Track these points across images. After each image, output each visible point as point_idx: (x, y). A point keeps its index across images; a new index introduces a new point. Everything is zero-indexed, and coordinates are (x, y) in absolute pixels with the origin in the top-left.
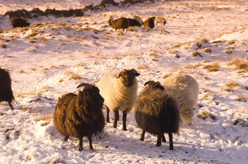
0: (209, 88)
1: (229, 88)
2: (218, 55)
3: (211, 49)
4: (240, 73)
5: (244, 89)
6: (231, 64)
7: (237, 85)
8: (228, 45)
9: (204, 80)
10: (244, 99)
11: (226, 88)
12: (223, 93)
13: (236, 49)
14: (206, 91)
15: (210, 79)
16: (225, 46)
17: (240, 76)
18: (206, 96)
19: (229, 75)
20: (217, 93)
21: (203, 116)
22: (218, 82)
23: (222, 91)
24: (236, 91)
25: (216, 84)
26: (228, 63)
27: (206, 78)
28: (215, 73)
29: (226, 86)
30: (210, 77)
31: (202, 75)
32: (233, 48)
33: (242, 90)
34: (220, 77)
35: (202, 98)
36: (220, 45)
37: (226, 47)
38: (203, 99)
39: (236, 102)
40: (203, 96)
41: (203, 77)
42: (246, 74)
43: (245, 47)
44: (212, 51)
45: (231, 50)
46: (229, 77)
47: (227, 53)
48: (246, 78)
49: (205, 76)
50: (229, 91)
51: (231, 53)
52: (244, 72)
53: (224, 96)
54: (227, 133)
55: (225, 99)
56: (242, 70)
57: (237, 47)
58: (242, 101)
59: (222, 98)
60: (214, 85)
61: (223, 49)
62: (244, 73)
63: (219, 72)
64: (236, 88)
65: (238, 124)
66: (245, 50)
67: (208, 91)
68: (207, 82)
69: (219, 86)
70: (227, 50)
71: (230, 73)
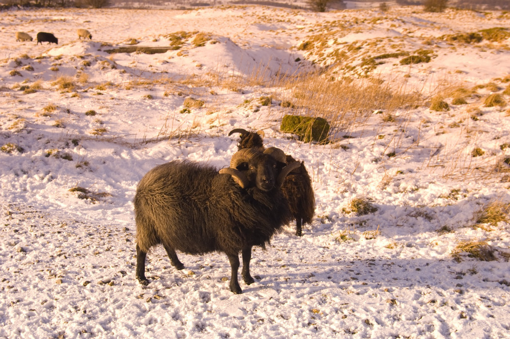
0: (23, 114)
1: (47, 112)
2: (41, 73)
3: (33, 66)
4: (63, 93)
5: (64, 112)
6: (56, 84)
7: (58, 108)
8: (53, 61)
9: (17, 104)
10: (63, 125)
11: (43, 112)
12: (39, 119)
13: (64, 66)
14: (17, 118)
15: (25, 103)
16: (50, 63)
17: (63, 97)
18: (17, 124)
19: (50, 96)
20: (32, 119)
21: (8, 149)
22: (34, 105)
23: (38, 116)
24: (55, 115)
25: (32, 109)
26: (52, 82)
27: (21, 102)
28: (32, 95)
29: (43, 110)
30: (25, 100)
31: (17, 98)
32: (60, 65)
33: (61, 114)
34: (38, 99)
35: (10, 127)
36: (44, 61)
37: (52, 64)
38: (12, 128)
39: (52, 129)
40: (13, 124)
41: (16, 101)
42: (70, 94)
43: (74, 63)
44: (35, 69)
45: (58, 67)
46: (50, 99)
47: (53, 70)
48: (70, 99)
49: (19, 99)
50: (46, 115)
51: (57, 70)
52: (68, 92)
53: (39, 123)
54: (35, 168)
55: (40, 125)
56: (66, 89)
57: (64, 63)
58: (61, 127)
59: (37, 124)
60: (29, 110)
61: (47, 66)
62: (67, 94)
63: (38, 93)
64: (55, 112)
65: (51, 156)
66: (74, 66)
67: (19, 117)
68: (21, 106)
69: (35, 111)
70: (53, 67)
71: (51, 94)
